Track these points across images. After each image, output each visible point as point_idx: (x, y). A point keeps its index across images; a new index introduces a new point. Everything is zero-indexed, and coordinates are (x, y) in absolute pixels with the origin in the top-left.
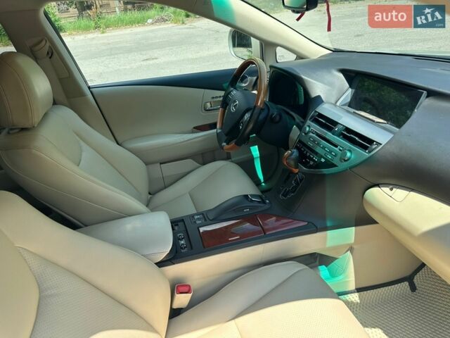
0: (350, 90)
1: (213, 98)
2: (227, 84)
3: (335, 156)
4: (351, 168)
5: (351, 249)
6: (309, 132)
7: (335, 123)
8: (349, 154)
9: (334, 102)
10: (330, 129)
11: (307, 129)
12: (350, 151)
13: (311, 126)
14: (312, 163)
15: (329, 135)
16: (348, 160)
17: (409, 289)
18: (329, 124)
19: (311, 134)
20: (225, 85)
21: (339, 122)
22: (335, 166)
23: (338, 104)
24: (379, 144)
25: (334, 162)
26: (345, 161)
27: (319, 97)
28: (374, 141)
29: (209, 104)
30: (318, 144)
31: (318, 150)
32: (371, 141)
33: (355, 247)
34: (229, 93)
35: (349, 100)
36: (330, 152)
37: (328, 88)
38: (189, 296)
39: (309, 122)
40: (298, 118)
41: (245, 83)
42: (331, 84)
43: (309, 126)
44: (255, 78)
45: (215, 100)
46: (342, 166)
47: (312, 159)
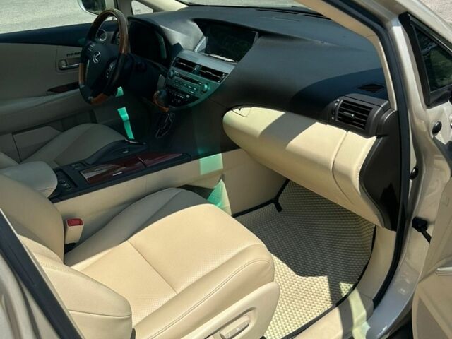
0: (205, 38)
1: (68, 55)
2: (84, 39)
3: (196, 90)
4: (209, 97)
5: (223, 177)
6: (173, 75)
7: (194, 65)
8: (206, 86)
9: (192, 49)
10: (190, 70)
11: (172, 73)
12: (207, 84)
13: (175, 71)
14: (179, 101)
15: (190, 75)
16: (207, 90)
17: (275, 210)
18: (189, 66)
19: (176, 77)
20: (82, 40)
21: (197, 63)
22: (198, 98)
23: (196, 50)
24: (226, 74)
25: (196, 96)
26: (205, 92)
27: (178, 44)
28: (223, 73)
29: (63, 62)
30: (183, 84)
31: (183, 89)
32: (220, 73)
33: (225, 173)
34: (89, 46)
35: (205, 47)
36: (192, 89)
37: (185, 36)
38: (81, 227)
39: (172, 68)
40: (162, 68)
41: (102, 38)
42: (187, 33)
43: (173, 71)
44: (113, 33)
45: (71, 57)
46: (202, 97)
47: (179, 98)
